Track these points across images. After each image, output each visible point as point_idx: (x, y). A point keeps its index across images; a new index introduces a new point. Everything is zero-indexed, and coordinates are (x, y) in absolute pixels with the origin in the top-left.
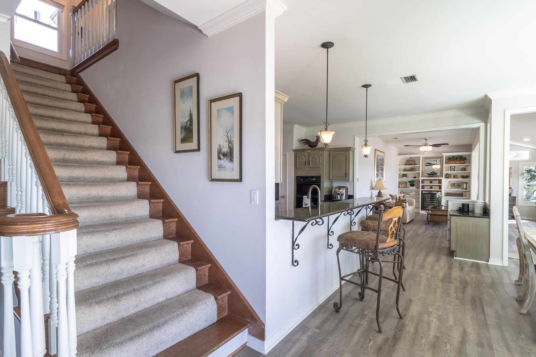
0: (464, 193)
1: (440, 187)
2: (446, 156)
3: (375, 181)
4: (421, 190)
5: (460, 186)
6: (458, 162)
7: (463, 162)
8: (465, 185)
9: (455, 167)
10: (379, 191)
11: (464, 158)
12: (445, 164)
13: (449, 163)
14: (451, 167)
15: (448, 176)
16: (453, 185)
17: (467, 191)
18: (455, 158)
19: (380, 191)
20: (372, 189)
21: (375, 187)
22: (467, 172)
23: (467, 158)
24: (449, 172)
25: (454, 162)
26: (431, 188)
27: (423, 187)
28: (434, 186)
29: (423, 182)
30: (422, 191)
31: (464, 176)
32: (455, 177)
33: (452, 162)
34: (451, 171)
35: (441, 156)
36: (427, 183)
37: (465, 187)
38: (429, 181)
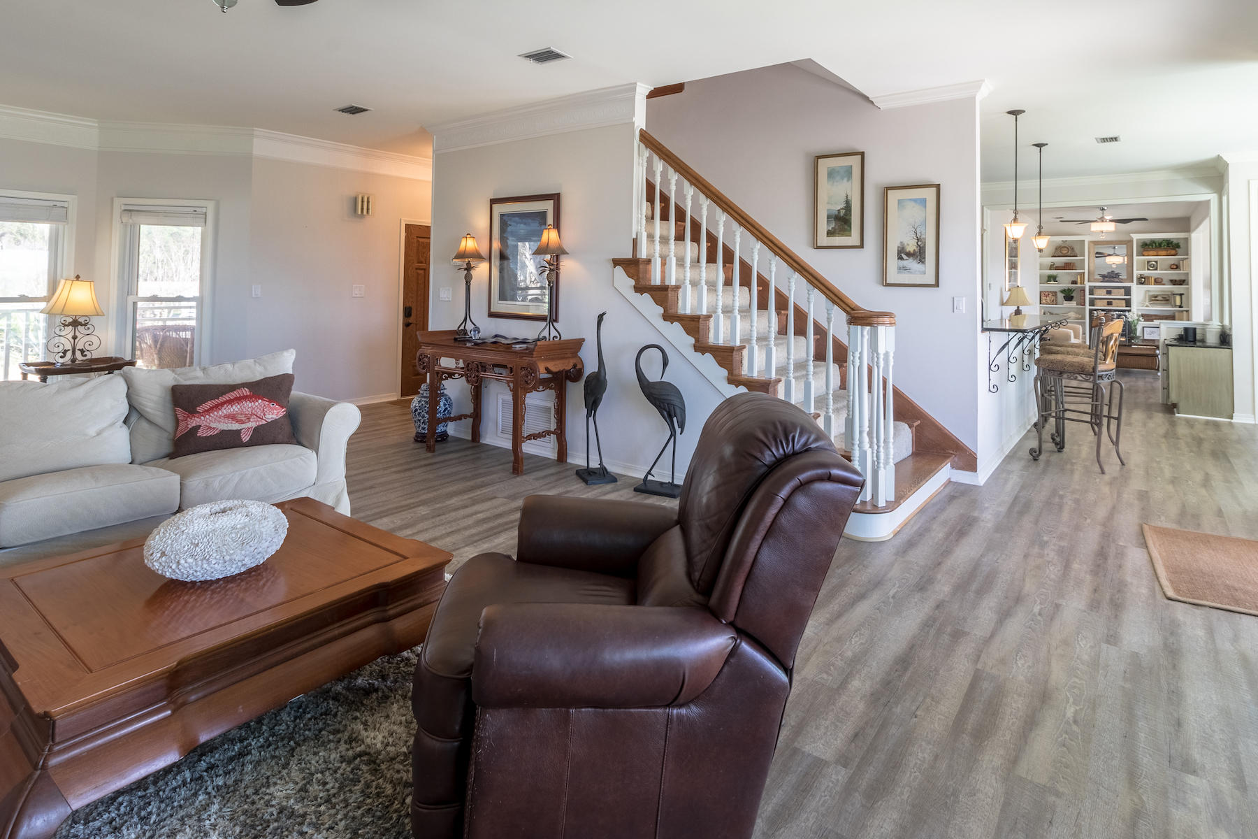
0: (1177, 314)
1: (1128, 303)
2: (1137, 240)
3: (1007, 290)
4: (1088, 307)
5: (1168, 300)
6: (1164, 253)
7: (1173, 252)
8: (1178, 298)
9: (1156, 262)
10: (1016, 308)
11: (1176, 244)
12: (1137, 256)
13: (1145, 253)
14: (1148, 262)
15: (1143, 280)
16: (1154, 299)
17: (1182, 311)
18: (1157, 244)
19: (1018, 307)
20: (1003, 304)
21: (1007, 300)
22: (1182, 272)
23: (1180, 244)
24: (1146, 273)
25: (1155, 253)
26: (1110, 303)
27: (1092, 303)
28: (1116, 301)
29: (1091, 293)
30: (1091, 311)
31: (1176, 281)
32: (1158, 281)
33: (1151, 253)
34: (1148, 269)
35: (1128, 239)
36: (1101, 294)
37: (1178, 303)
38: (1105, 291)
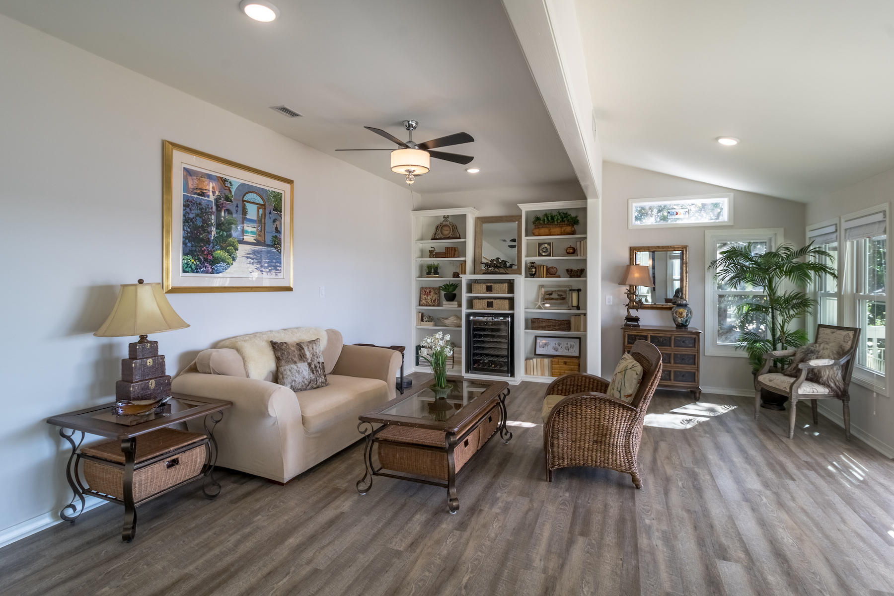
0: (573, 320)
1: (512, 301)
2: (527, 213)
4: (464, 310)
5: (564, 299)
6: (557, 230)
7: (569, 229)
8: (575, 295)
9: (549, 244)
11: (572, 218)
12: (526, 236)
13: (536, 231)
14: (540, 245)
15: (533, 271)
16: (548, 296)
17: (579, 315)
18: (550, 218)
22: (579, 257)
23: (578, 218)
24: (537, 259)
25: (547, 230)
26: (490, 305)
27: (470, 305)
28: (498, 300)
29: (470, 290)
30: (468, 315)
31: (571, 270)
32: (551, 272)
33: (542, 231)
34: (540, 255)
35: (514, 213)
36: (480, 292)
37: (575, 303)
38: (484, 286)
